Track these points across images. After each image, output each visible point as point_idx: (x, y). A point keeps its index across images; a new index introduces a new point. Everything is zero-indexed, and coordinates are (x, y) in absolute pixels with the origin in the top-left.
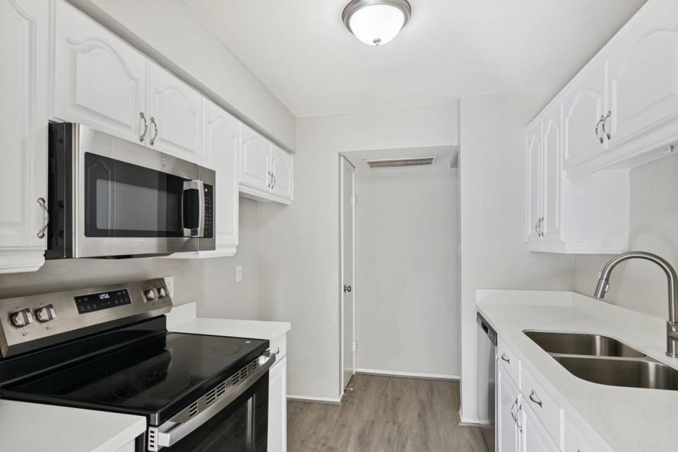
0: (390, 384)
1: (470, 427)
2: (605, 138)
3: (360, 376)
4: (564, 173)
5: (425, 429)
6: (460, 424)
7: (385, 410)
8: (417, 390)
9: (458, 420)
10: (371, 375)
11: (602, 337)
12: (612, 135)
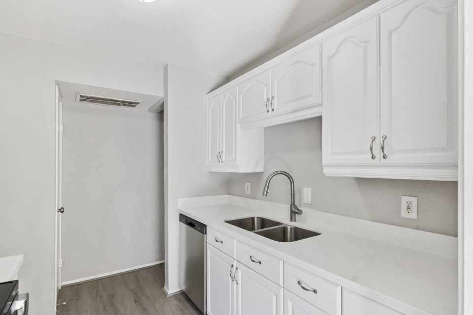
0: (100, 286)
1: (175, 295)
2: (270, 110)
3: (68, 288)
4: (239, 126)
5: (145, 310)
6: (168, 296)
7: (105, 309)
8: (125, 283)
9: (165, 294)
10: (79, 284)
11: (258, 218)
12: (275, 109)
